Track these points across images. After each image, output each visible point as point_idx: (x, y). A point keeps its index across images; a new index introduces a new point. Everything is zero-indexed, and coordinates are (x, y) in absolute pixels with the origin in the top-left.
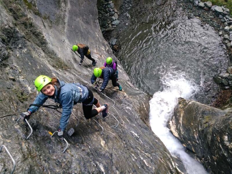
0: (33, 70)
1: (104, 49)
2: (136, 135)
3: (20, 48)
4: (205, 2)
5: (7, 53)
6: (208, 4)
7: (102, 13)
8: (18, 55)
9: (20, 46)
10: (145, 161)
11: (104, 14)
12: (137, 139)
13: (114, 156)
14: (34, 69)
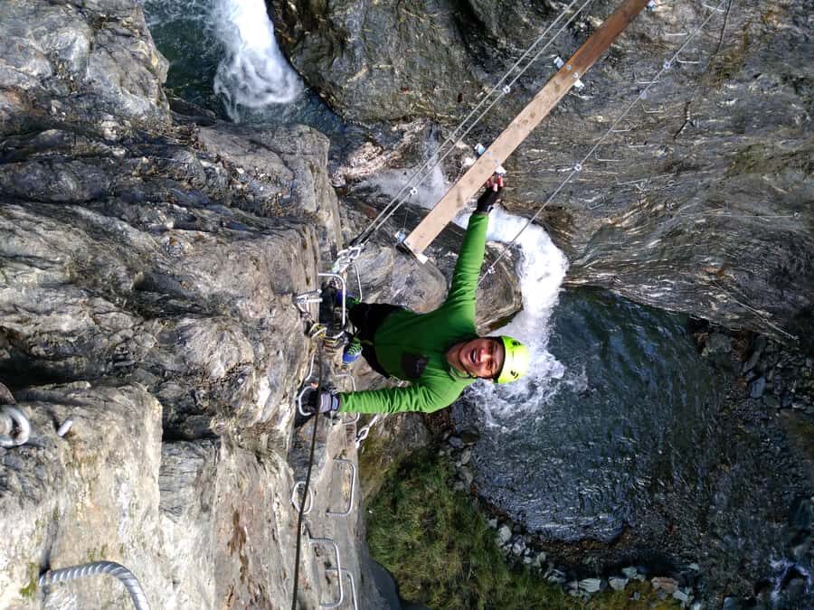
0: (755, 110)
1: (718, 297)
2: (563, 170)
3: (805, 116)
4: (627, 580)
5: (803, 93)
6: (619, 580)
7: (806, 381)
8: (793, 105)
9: (808, 118)
10: (538, 151)
11: (802, 384)
12: (558, 167)
13: (579, 120)
14: (757, 112)
